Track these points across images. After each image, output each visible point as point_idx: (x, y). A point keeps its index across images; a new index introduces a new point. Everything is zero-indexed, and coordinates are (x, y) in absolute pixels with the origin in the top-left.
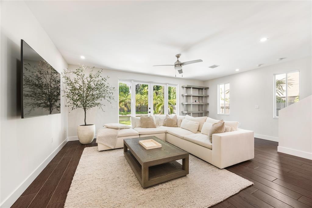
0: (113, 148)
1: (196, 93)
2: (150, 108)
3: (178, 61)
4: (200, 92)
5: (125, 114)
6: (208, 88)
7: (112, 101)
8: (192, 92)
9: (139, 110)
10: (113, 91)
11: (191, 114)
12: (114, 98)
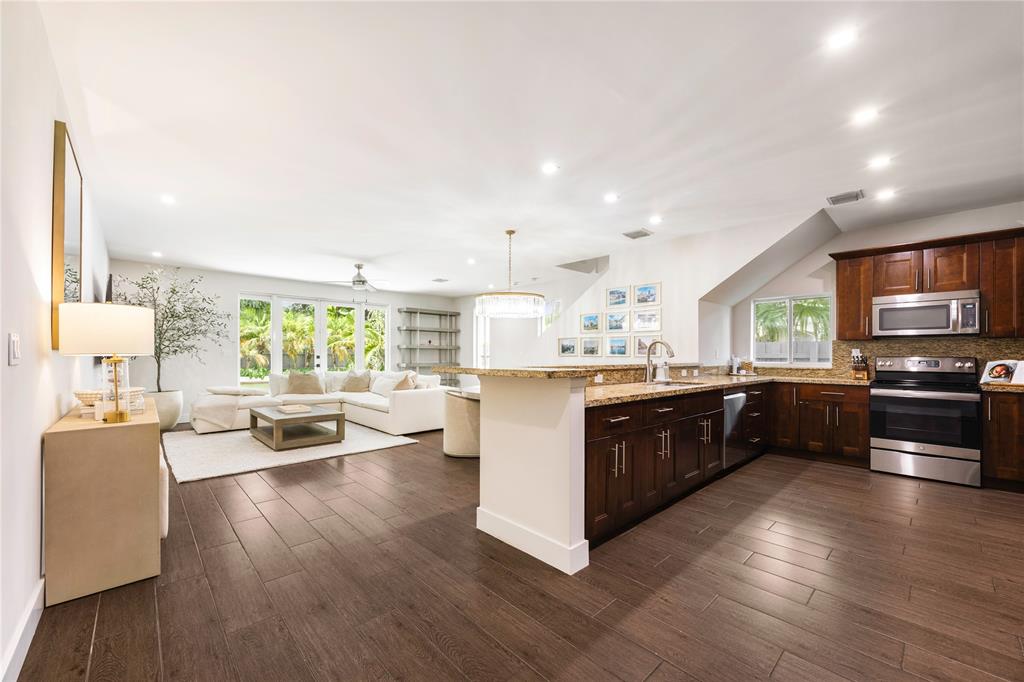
0: (228, 428)
1: (434, 323)
2: (318, 357)
3: (359, 274)
4: (443, 321)
5: (260, 376)
6: (459, 314)
7: (222, 340)
8: (419, 322)
9: (307, 364)
10: (225, 321)
11: (418, 369)
12: (229, 335)
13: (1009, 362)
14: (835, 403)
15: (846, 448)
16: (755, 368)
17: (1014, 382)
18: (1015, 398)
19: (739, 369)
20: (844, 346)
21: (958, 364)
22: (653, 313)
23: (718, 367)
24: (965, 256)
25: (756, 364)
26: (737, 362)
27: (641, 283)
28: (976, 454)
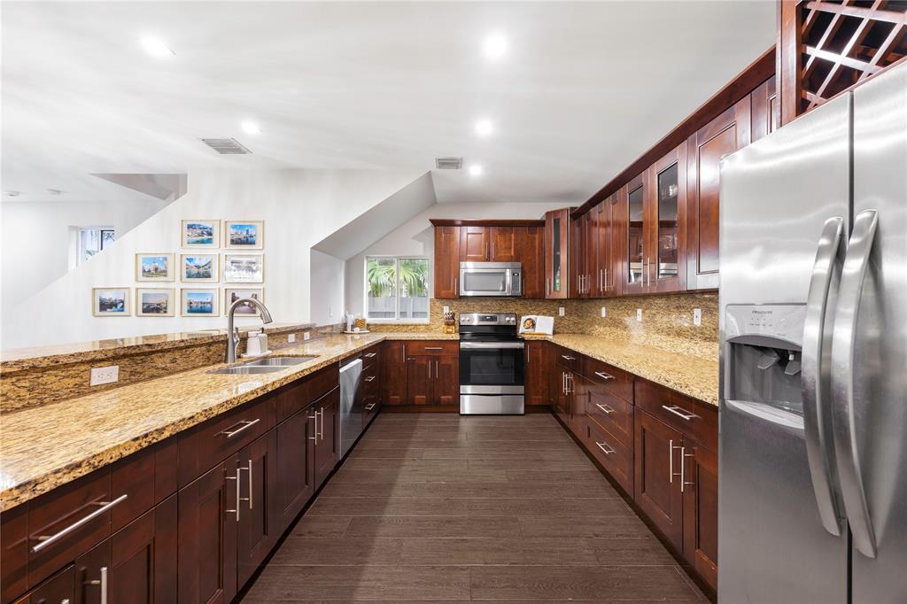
13: (533, 317)
14: (435, 357)
15: (443, 397)
16: (368, 325)
17: (537, 332)
18: (540, 344)
19: (353, 326)
20: (438, 304)
21: (508, 319)
22: (254, 259)
23: (332, 326)
24: (513, 235)
25: (369, 320)
26: (351, 319)
27: (237, 218)
28: (521, 389)
